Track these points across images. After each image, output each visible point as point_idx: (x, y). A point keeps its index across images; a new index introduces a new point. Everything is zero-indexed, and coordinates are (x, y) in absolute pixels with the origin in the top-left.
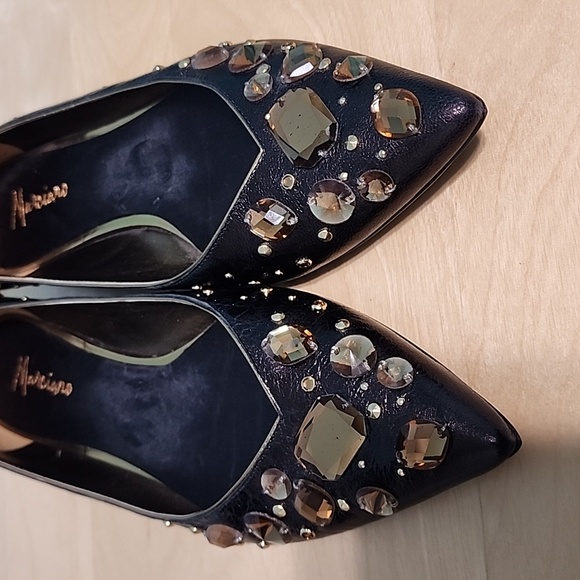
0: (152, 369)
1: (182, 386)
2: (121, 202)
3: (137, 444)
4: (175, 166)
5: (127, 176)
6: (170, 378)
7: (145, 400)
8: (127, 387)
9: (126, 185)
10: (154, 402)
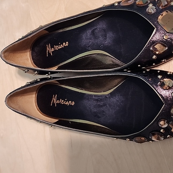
0: (103, 95)
1: (114, 100)
2: (89, 46)
3: (99, 117)
4: (108, 35)
5: (90, 39)
6: (110, 98)
7: (101, 105)
8: (94, 101)
9: (90, 42)
10: (105, 105)
